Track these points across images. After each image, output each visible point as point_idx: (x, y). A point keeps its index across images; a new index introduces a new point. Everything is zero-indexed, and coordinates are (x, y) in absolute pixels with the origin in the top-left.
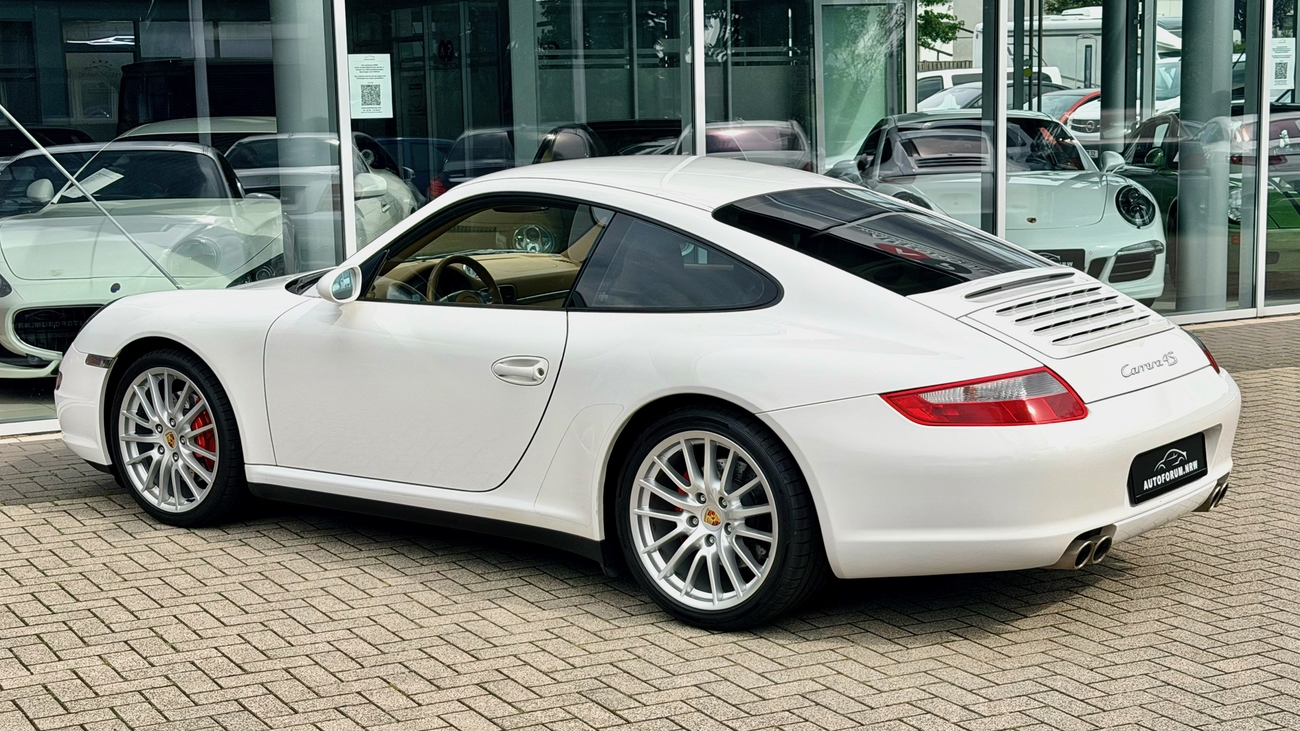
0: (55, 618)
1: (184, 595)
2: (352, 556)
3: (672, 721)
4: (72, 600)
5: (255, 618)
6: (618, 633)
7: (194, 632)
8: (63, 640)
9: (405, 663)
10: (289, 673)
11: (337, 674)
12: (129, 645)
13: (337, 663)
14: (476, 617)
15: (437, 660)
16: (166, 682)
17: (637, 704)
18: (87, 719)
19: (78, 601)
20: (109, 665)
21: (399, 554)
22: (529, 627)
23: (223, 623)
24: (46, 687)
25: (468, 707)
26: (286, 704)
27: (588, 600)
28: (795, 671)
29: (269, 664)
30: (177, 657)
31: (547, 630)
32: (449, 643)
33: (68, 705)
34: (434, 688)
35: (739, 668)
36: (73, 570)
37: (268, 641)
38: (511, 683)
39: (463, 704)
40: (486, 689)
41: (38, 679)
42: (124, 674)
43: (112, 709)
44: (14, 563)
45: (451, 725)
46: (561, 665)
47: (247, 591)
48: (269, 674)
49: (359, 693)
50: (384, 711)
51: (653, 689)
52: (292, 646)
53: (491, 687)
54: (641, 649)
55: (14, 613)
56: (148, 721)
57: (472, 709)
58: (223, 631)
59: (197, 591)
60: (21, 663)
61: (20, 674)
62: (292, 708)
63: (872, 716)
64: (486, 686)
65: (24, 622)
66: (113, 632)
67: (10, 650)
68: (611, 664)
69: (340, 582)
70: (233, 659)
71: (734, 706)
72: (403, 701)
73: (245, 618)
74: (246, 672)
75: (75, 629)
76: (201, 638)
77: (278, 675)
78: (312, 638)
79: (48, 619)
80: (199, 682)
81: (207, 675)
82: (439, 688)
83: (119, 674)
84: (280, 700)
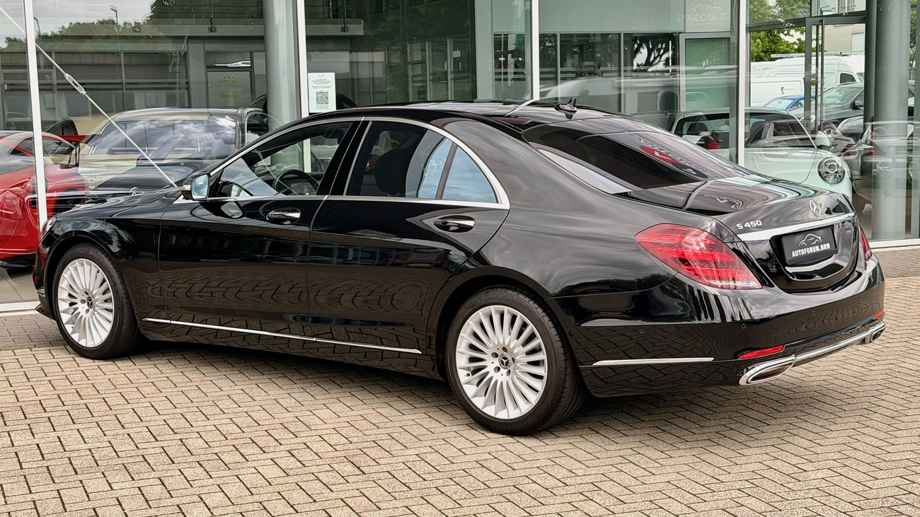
0: (63, 408)
1: (145, 397)
2: (257, 377)
3: (390, 473)
4: (78, 398)
5: (178, 411)
6: (389, 425)
7: (139, 417)
8: (60, 419)
9: (253, 438)
10: (182, 441)
11: (209, 443)
12: (98, 424)
13: (212, 437)
14: (310, 413)
15: (272, 436)
16: (108, 444)
17: (376, 464)
19: (82, 399)
20: (81, 434)
21: (285, 376)
22: (339, 420)
23: (159, 413)
24: (38, 445)
26: (170, 458)
27: (384, 405)
28: (481, 448)
29: (173, 436)
30: (122, 431)
31: (348, 422)
32: (285, 427)
33: (46, 455)
34: (262, 452)
35: (448, 446)
36: (89, 382)
37: (178, 423)
38: (308, 450)
39: (273, 461)
40: (291, 453)
41: (36, 441)
43: (69, 458)
44: (57, 378)
45: (259, 472)
46: (343, 441)
47: (184, 396)
48: (169, 442)
49: (216, 454)
50: (226, 465)
51: (390, 456)
52: (192, 426)
53: (295, 453)
54: (397, 434)
55: (41, 404)
56: (87, 465)
57: (277, 465)
58: (158, 418)
59: (154, 395)
60: (32, 433)
61: (28, 438)
62: (172, 461)
63: (511, 473)
64: (292, 452)
65: (44, 409)
66: (93, 416)
67: (29, 425)
68: (374, 441)
69: (241, 392)
70: (154, 433)
71: (433, 467)
72: (240, 458)
73: (174, 411)
74: (157, 441)
75: (72, 415)
76: (142, 421)
77: (175, 443)
78: (207, 423)
79: (60, 408)
80: (127, 445)
81: (134, 442)
82: (264, 452)
83: (84, 439)
84: (168, 456)
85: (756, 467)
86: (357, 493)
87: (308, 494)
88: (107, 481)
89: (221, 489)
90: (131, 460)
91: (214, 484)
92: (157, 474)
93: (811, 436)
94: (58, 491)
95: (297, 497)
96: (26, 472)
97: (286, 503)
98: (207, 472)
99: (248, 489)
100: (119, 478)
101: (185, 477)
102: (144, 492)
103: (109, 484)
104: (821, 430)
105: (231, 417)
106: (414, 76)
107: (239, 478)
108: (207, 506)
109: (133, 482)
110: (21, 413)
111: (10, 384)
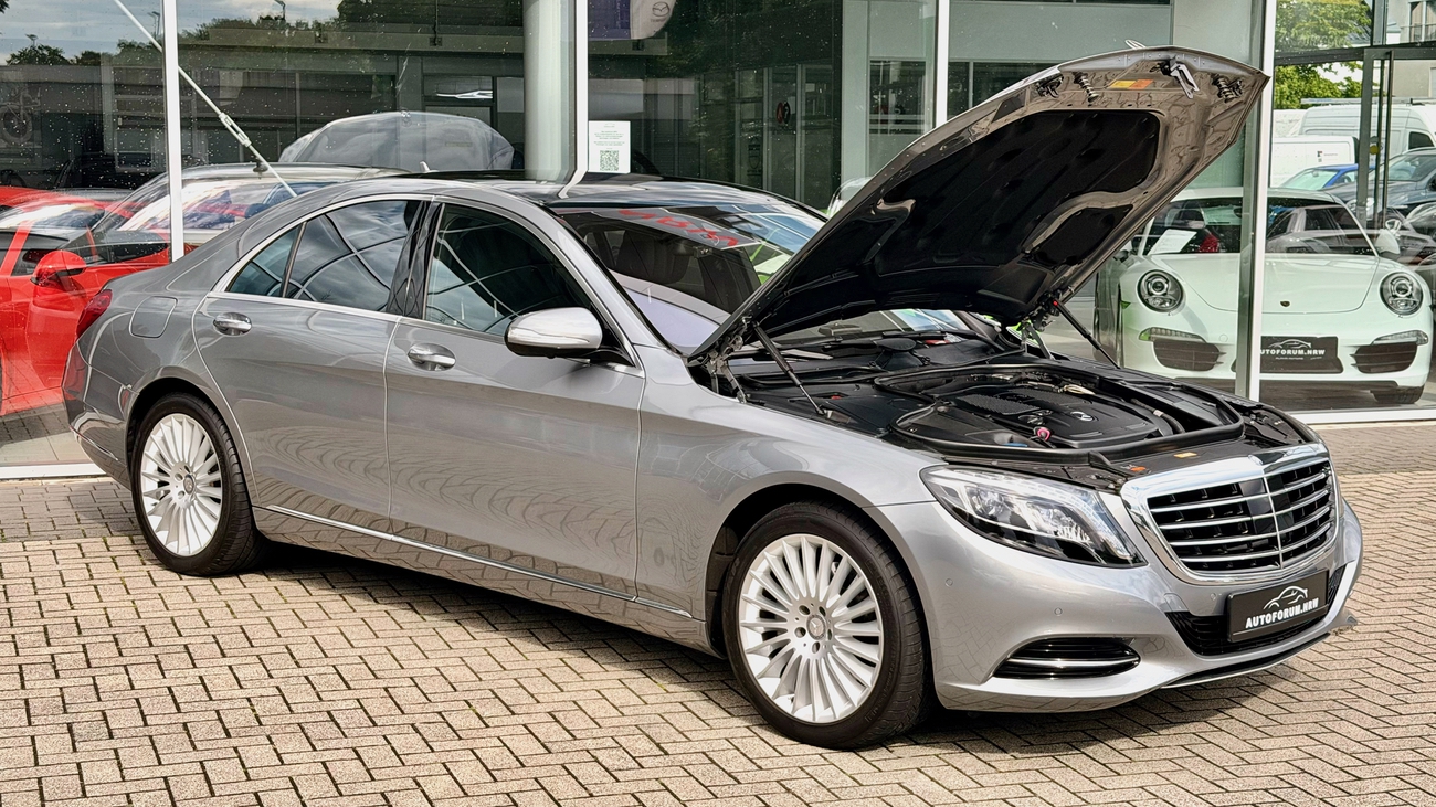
0: (208, 631)
3: (707, 756)
4: (230, 616)
5: (381, 642)
7: (323, 651)
8: (203, 649)
9: (495, 691)
10: (388, 691)
12: (260, 659)
13: (433, 686)
14: (582, 654)
15: (524, 688)
16: (276, 692)
17: (685, 739)
18: (192, 717)
19: (236, 618)
20: (234, 675)
23: (352, 645)
24: (169, 688)
25: (531, 732)
26: (370, 718)
29: (374, 683)
30: (296, 672)
31: (640, 670)
32: (544, 675)
33: (182, 706)
34: (508, 713)
37: (381, 662)
38: (580, 713)
39: (527, 728)
40: (554, 717)
41: (167, 682)
42: (242, 683)
43: (217, 712)
45: (505, 745)
46: (635, 700)
47: (389, 618)
48: (369, 691)
49: (440, 713)
50: (454, 731)
51: (707, 727)
52: (403, 668)
53: (560, 716)
55: (175, 624)
56: (244, 723)
57: (533, 734)
58: (350, 652)
59: (344, 616)
60: (161, 668)
61: (154, 676)
62: (373, 722)
64: (556, 714)
65: (179, 632)
66: (252, 646)
67: (156, 656)
68: (681, 703)
70: (344, 676)
73: (374, 642)
74: (349, 688)
75: (220, 642)
76: (326, 656)
77: (376, 693)
78: (424, 663)
79: (202, 632)
80: (304, 693)
81: (314, 689)
82: (513, 714)
83: (239, 683)
84: (367, 714)
85: (1282, 768)
86: (656, 786)
87: (580, 783)
88: (275, 750)
89: (448, 770)
90: (310, 718)
91: (436, 762)
92: (350, 742)
93: (1369, 722)
94: (201, 762)
95: (564, 787)
96: (152, 730)
97: (547, 796)
98: (427, 742)
99: (489, 771)
100: (292, 745)
101: (393, 749)
102: (330, 770)
103: (279, 755)
104: (1385, 712)
105: (462, 655)
106: (743, 121)
107: (474, 754)
108: (426, 796)
109: (314, 753)
110: (143, 637)
111: (127, 590)
